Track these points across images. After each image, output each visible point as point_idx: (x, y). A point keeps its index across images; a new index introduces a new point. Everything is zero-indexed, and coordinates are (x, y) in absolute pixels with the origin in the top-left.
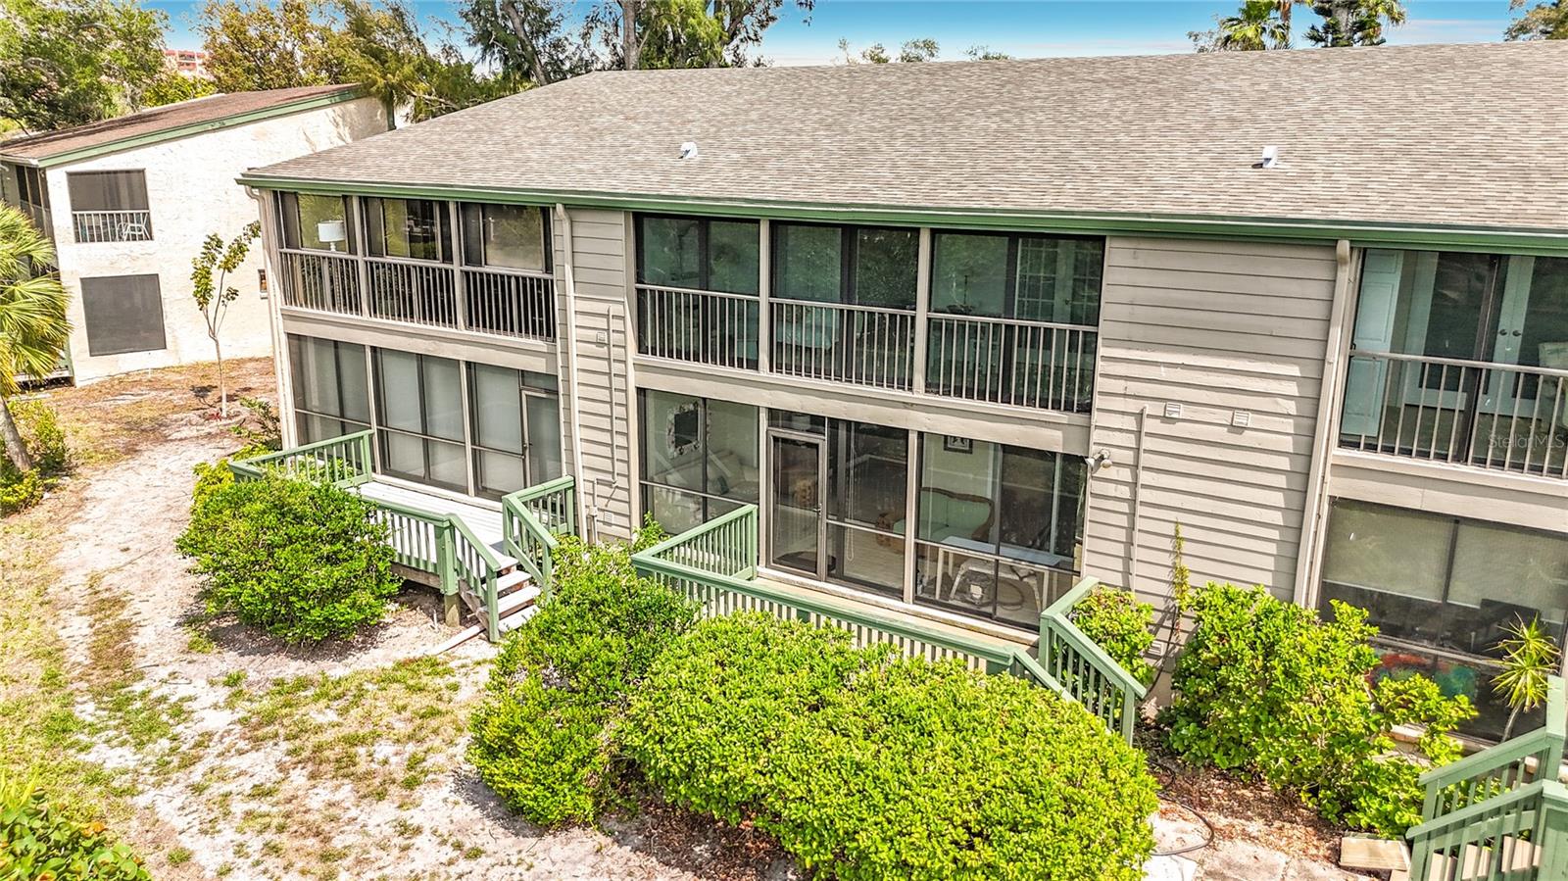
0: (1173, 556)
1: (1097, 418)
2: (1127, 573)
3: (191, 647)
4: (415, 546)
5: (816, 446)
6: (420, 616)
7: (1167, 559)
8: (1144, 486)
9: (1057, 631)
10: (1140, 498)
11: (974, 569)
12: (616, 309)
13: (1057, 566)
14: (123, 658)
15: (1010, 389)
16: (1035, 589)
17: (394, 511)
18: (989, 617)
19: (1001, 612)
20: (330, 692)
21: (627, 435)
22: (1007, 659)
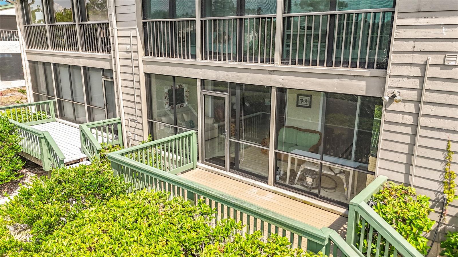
0: (443, 164)
1: (391, 69)
2: (408, 174)
5: (224, 99)
7: (440, 166)
8: (424, 115)
9: (361, 213)
10: (421, 124)
11: (308, 168)
12: (133, 33)
13: (358, 168)
15: (332, 57)
16: (344, 180)
18: (316, 196)
19: (323, 193)
21: (140, 96)
22: (323, 240)
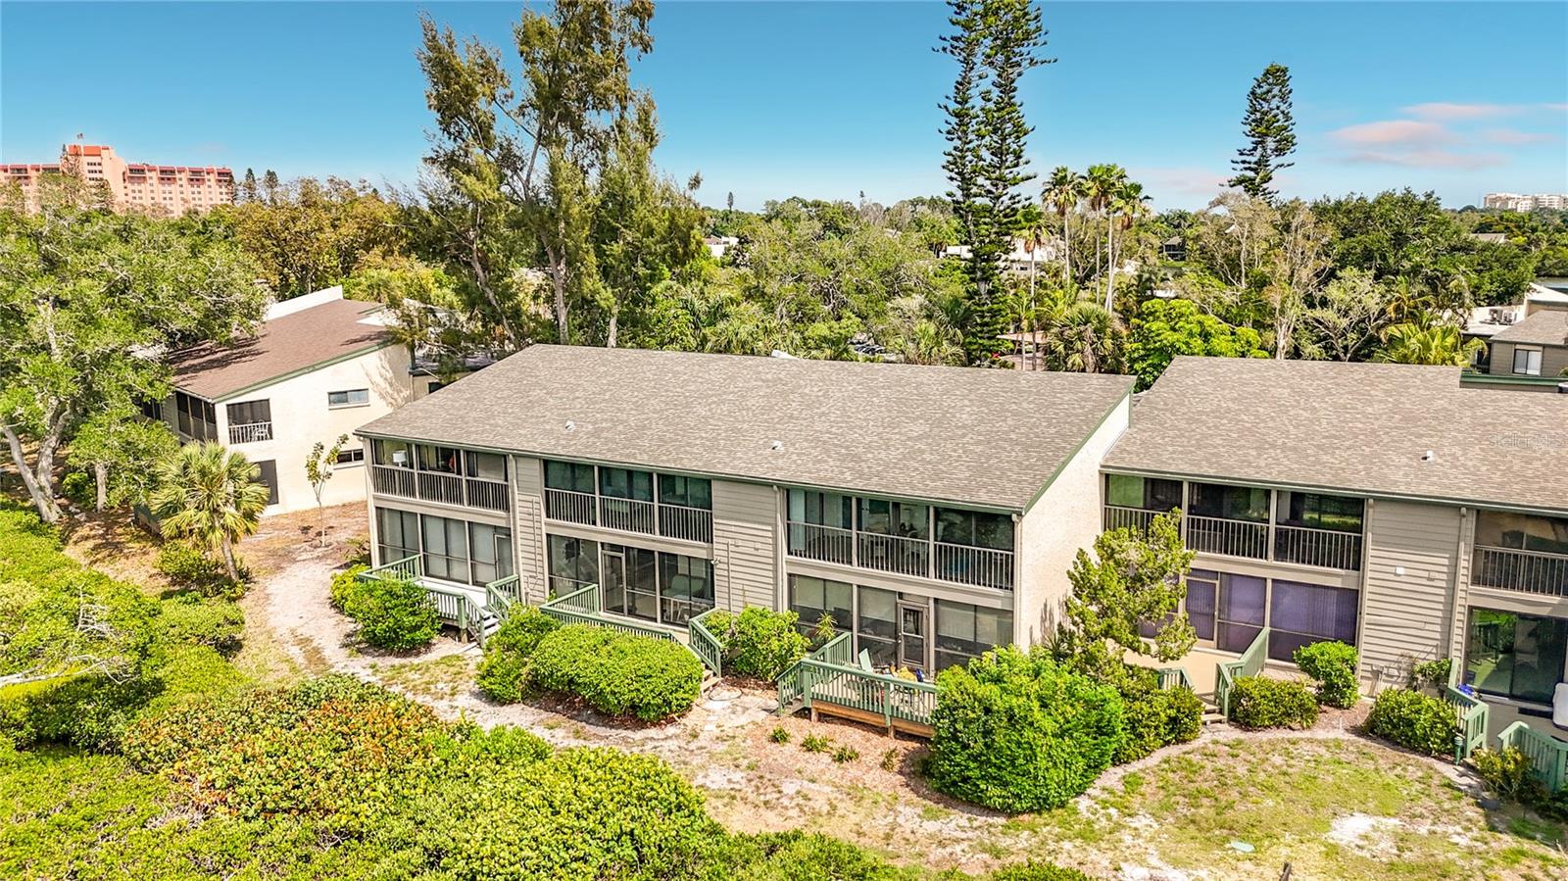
1: (715, 545)
3: (350, 656)
4: (449, 608)
5: (622, 559)
6: (449, 639)
8: (732, 571)
10: (730, 575)
12: (535, 499)
13: (705, 603)
14: (322, 661)
17: (438, 592)
20: (417, 669)
21: (542, 555)
